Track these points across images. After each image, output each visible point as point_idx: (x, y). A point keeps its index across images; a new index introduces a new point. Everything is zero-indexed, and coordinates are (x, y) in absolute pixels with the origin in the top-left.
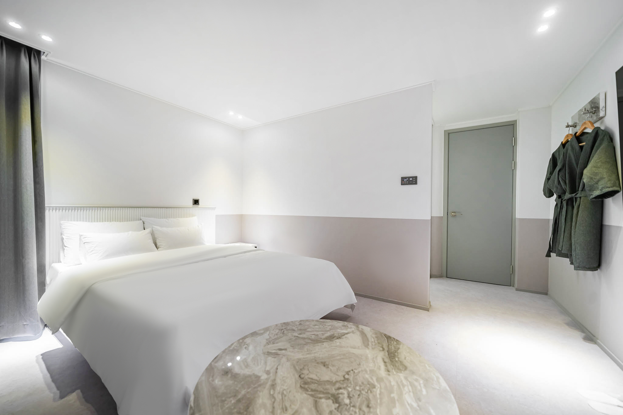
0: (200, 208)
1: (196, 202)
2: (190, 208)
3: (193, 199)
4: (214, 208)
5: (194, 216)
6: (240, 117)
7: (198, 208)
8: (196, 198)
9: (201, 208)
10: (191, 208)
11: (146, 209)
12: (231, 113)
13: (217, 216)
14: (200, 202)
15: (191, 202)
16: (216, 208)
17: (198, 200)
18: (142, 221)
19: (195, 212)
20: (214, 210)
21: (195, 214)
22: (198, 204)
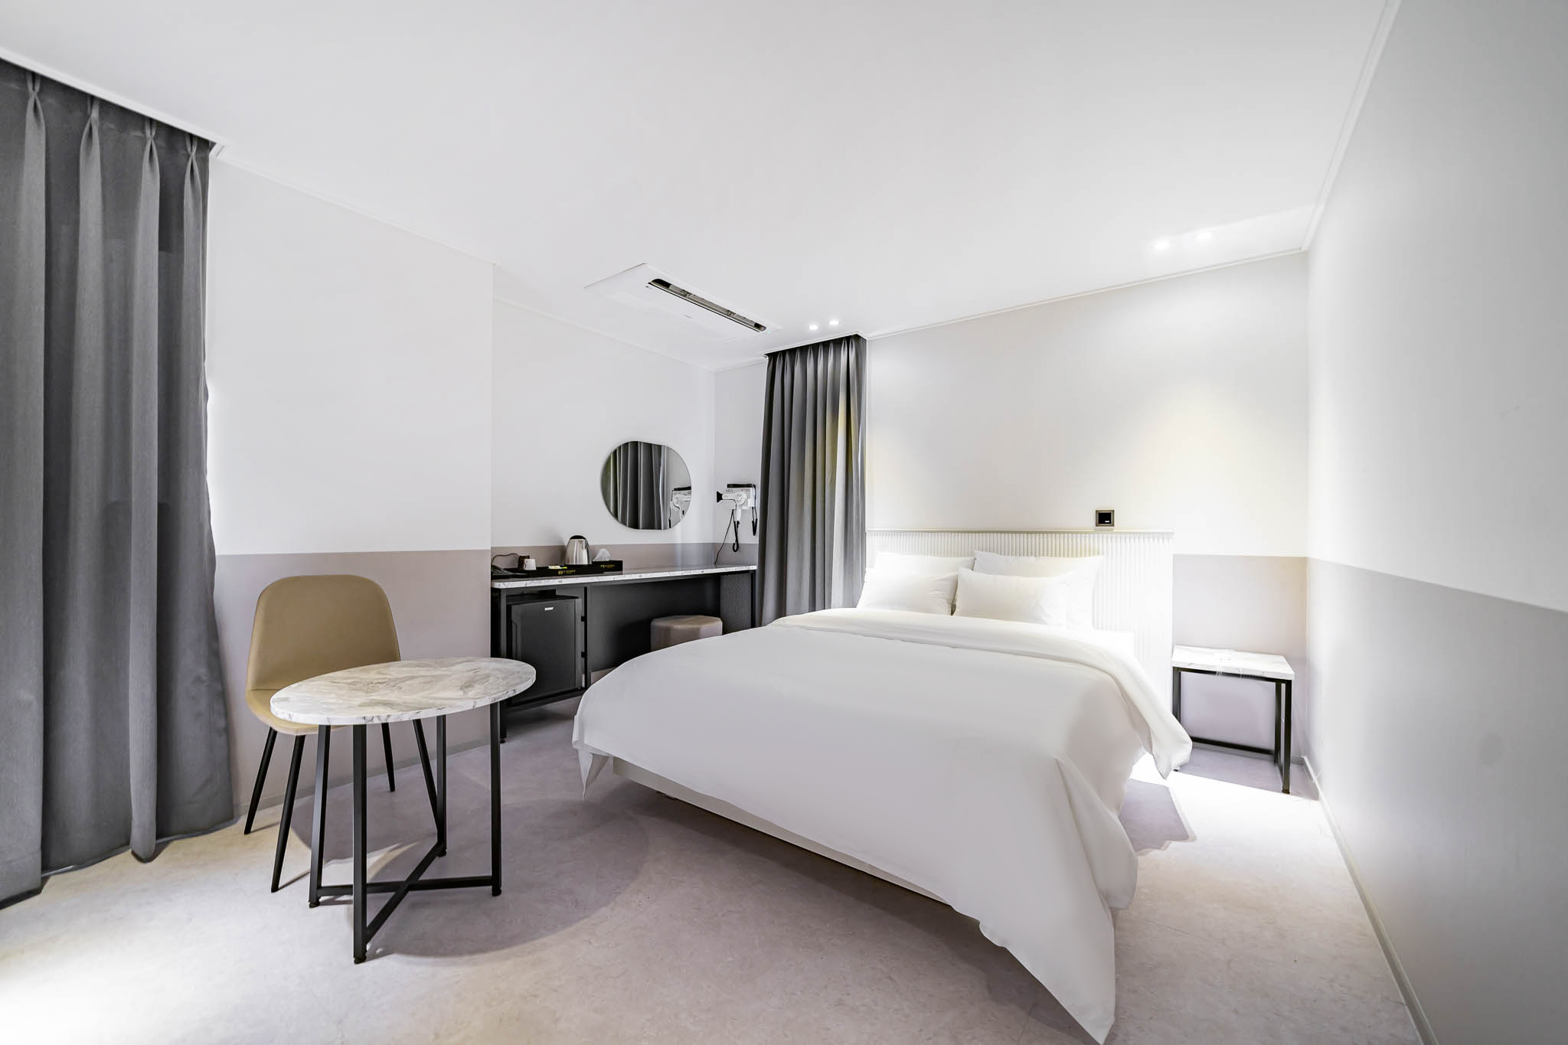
0: (1116, 533)
1: (1104, 518)
2: (1089, 533)
3: (1096, 511)
4: (1168, 535)
5: (1097, 554)
6: (1204, 237)
7: (1111, 534)
8: (1105, 507)
9: (1121, 532)
10: (1091, 532)
11: (995, 534)
12: (1162, 245)
13: (1177, 558)
14: (1117, 518)
15: (1092, 519)
16: (1172, 533)
17: (1110, 514)
18: (973, 558)
19: (1101, 546)
20: (1168, 540)
21: (1101, 550)
22: (1111, 523)
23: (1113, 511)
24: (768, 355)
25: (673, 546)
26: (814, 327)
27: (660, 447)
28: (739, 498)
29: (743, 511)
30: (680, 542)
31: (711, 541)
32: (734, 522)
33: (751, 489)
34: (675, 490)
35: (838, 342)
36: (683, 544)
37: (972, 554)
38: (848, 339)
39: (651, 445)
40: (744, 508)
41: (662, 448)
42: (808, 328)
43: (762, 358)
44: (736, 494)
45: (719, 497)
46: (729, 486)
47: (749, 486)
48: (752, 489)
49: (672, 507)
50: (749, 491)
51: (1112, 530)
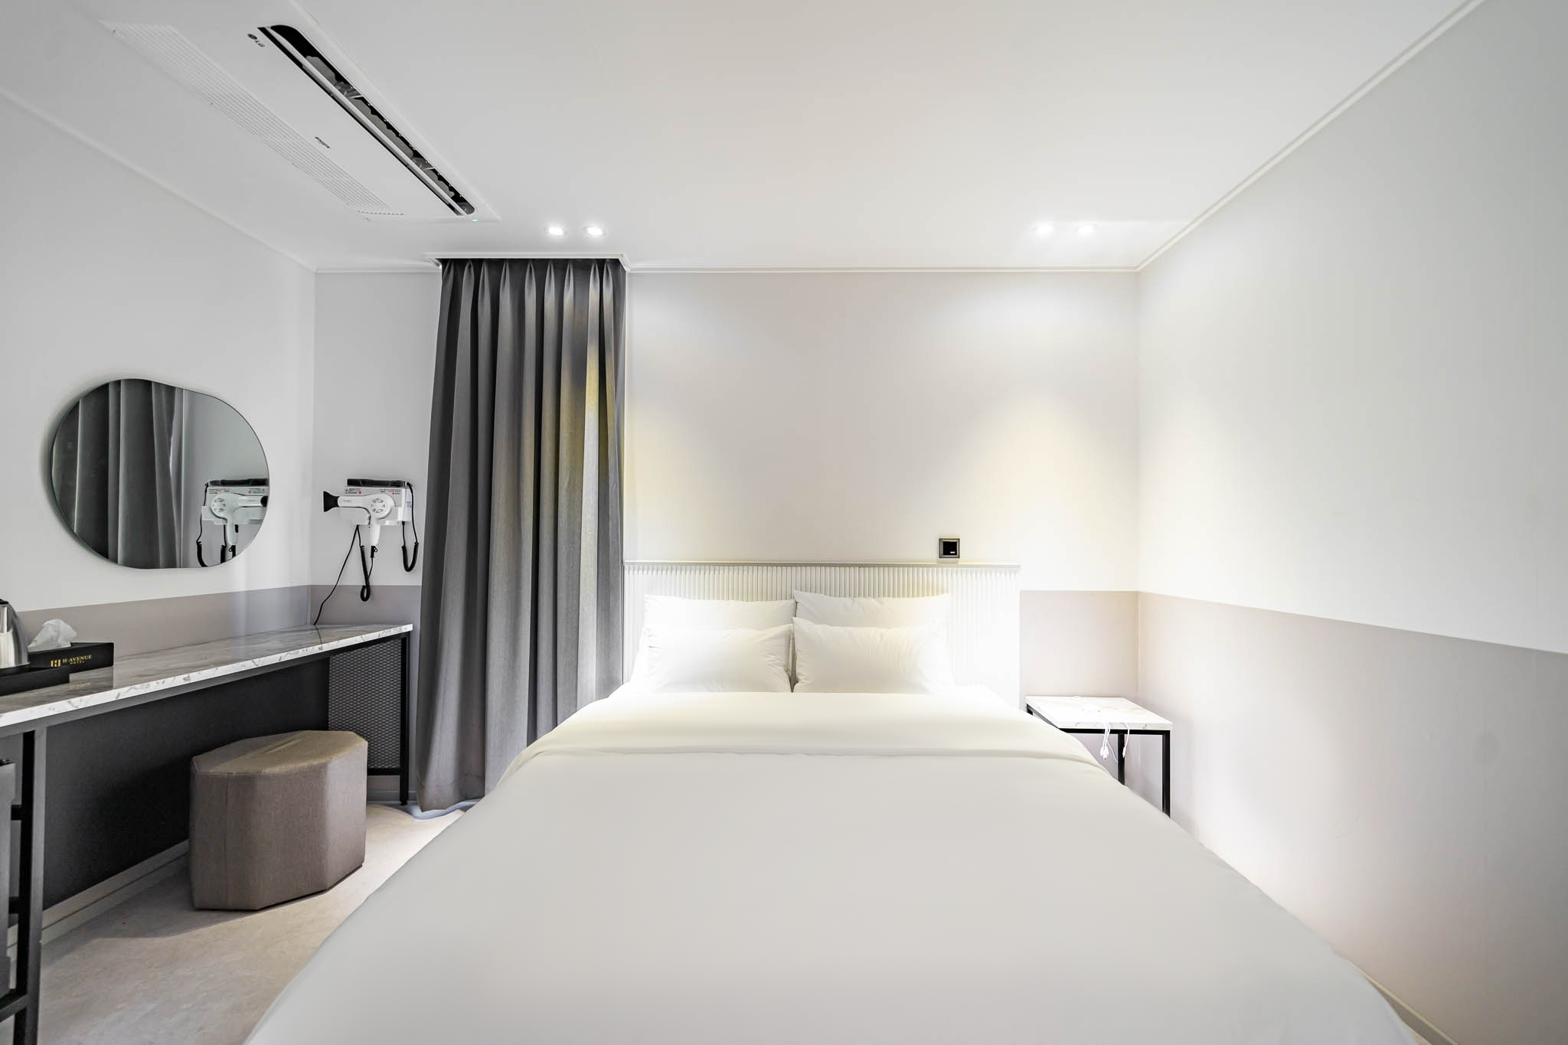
0: (962, 566)
1: (949, 548)
2: (931, 566)
3: (940, 539)
4: (1015, 569)
5: (943, 592)
6: (1086, 229)
7: (958, 567)
8: (949, 535)
9: (967, 566)
10: (934, 566)
12: (1044, 229)
13: (1025, 595)
14: (962, 548)
15: (934, 549)
16: (1019, 566)
17: (956, 543)
18: (792, 601)
19: (945, 581)
20: (1015, 574)
21: (945, 587)
22: (956, 554)
23: (959, 540)
24: (444, 262)
25: (230, 596)
26: (556, 231)
27: (171, 390)
28: (378, 506)
29: (383, 528)
30: (244, 590)
31: (306, 581)
32: (362, 548)
33: (403, 490)
34: (214, 483)
35: (583, 267)
36: (248, 593)
37: (792, 597)
38: (601, 263)
39: (147, 384)
40: (387, 523)
41: (177, 392)
42: (545, 229)
43: (432, 265)
44: (375, 497)
45: (330, 502)
46: (351, 482)
47: (397, 484)
48: (404, 492)
49: (206, 517)
50: (399, 493)
51: (956, 563)
